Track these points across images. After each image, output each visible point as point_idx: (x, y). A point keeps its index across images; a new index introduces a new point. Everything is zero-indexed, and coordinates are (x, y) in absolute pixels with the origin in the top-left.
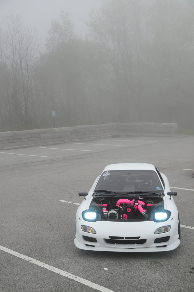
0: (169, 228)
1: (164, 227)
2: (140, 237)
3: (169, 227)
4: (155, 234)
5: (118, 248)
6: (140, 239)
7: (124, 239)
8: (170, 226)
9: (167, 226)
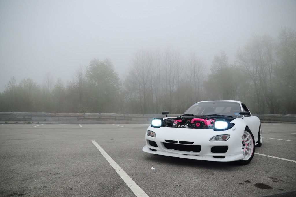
0: (228, 138)
1: (222, 136)
2: (193, 142)
3: (228, 136)
4: (210, 141)
5: (174, 153)
6: (193, 144)
7: (178, 143)
8: (230, 135)
9: (226, 135)
